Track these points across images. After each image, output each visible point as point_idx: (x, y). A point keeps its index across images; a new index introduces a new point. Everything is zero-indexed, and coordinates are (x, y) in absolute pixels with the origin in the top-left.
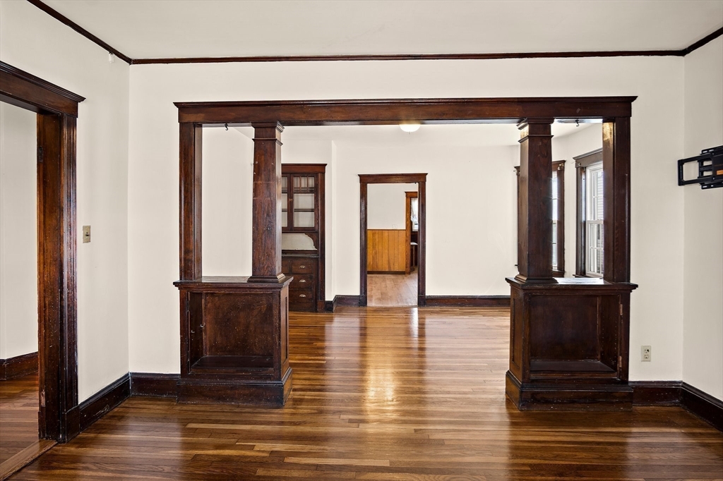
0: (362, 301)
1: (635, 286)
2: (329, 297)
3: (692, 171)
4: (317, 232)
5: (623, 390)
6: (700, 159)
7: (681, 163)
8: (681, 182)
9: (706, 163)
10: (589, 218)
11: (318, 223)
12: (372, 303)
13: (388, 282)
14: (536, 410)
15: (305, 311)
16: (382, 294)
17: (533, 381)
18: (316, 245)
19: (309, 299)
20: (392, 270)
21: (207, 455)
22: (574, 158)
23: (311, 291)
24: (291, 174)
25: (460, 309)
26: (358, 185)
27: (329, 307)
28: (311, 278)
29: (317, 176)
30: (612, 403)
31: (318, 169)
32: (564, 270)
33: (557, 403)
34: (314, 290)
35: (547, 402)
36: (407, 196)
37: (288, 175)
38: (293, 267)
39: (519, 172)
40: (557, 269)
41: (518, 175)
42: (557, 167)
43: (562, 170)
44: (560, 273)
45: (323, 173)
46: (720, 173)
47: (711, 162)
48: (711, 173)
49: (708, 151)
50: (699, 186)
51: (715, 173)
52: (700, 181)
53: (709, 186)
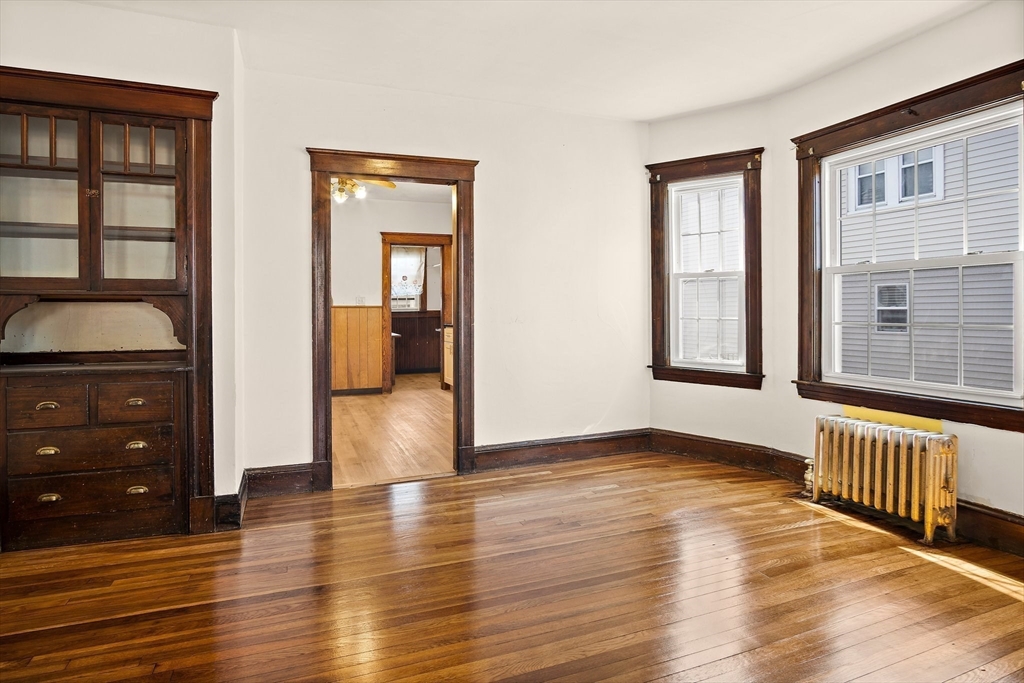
0: (318, 475)
2: (227, 483)
4: (186, 296)
11: (189, 268)
12: (345, 480)
13: (355, 414)
15: (146, 533)
16: (355, 445)
18: (182, 332)
19: (161, 498)
20: (356, 387)
22: (793, 140)
23: (167, 471)
24: (92, 110)
25: (554, 471)
26: (306, 176)
27: (227, 515)
28: (167, 432)
29: (186, 129)
31: (189, 106)
32: (761, 372)
34: (175, 467)
36: (384, 241)
37: (82, 114)
38: (103, 404)
39: (654, 176)
40: (743, 370)
41: (653, 182)
42: (746, 163)
43: (757, 169)
44: (752, 379)
45: (206, 120)
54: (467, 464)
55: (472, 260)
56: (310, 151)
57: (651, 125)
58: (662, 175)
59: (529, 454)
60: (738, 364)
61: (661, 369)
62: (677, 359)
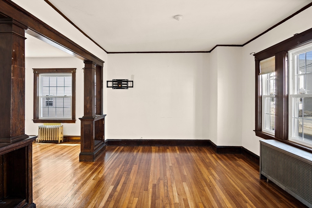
7: (107, 82)
8: (108, 87)
22: (32, 69)
46: (120, 86)
47: (117, 83)
48: (117, 85)
49: (114, 80)
50: (112, 88)
51: (118, 85)
52: (113, 87)
53: (114, 89)
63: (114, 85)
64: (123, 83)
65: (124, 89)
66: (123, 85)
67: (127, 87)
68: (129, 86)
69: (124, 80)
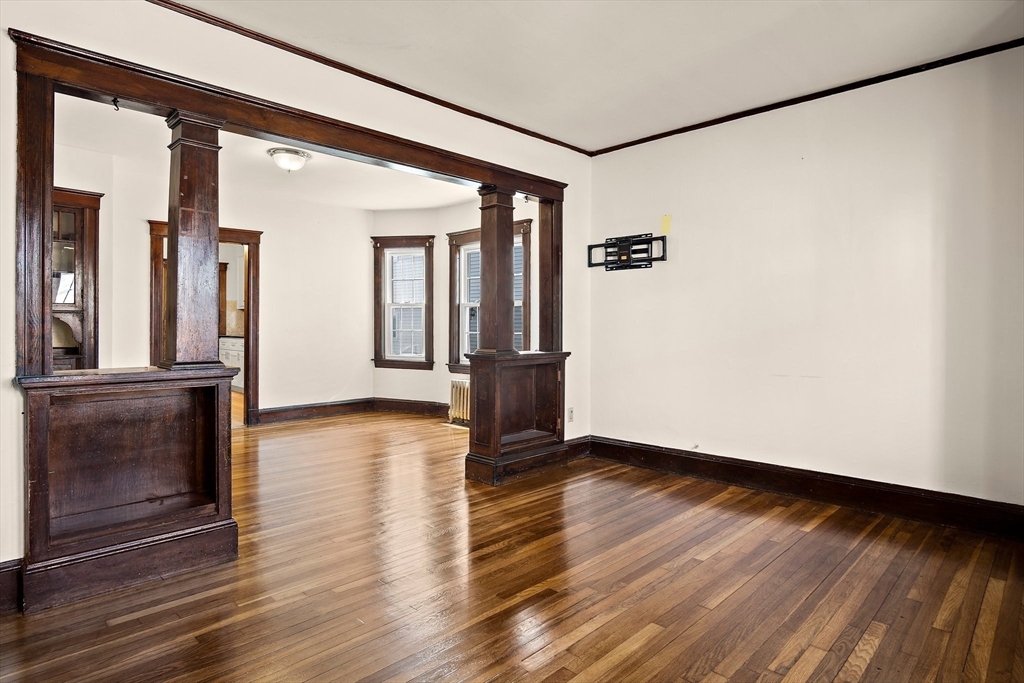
1: (569, 354)
3: (599, 255)
5: (562, 448)
6: (606, 246)
7: (590, 248)
8: (591, 265)
9: (609, 250)
10: (462, 301)
14: (507, 482)
17: (503, 454)
21: (214, 630)
22: (447, 234)
26: (147, 238)
29: (83, 214)
30: (556, 462)
31: (84, 201)
33: (522, 471)
35: (514, 472)
39: (376, 244)
40: (424, 360)
41: (375, 247)
42: (426, 242)
43: (431, 246)
44: (428, 365)
45: (96, 210)
46: (624, 258)
47: (616, 249)
48: (616, 258)
49: (611, 239)
50: (603, 268)
51: (620, 258)
52: (606, 264)
53: (612, 269)
54: (254, 420)
55: (258, 293)
56: (150, 222)
57: (375, 213)
58: (381, 244)
59: (294, 414)
60: (421, 357)
61: (379, 361)
62: (389, 355)
63: (609, 258)
64: (635, 247)
65: (639, 267)
66: (634, 256)
67: (650, 261)
68: (654, 256)
69: (640, 236)
